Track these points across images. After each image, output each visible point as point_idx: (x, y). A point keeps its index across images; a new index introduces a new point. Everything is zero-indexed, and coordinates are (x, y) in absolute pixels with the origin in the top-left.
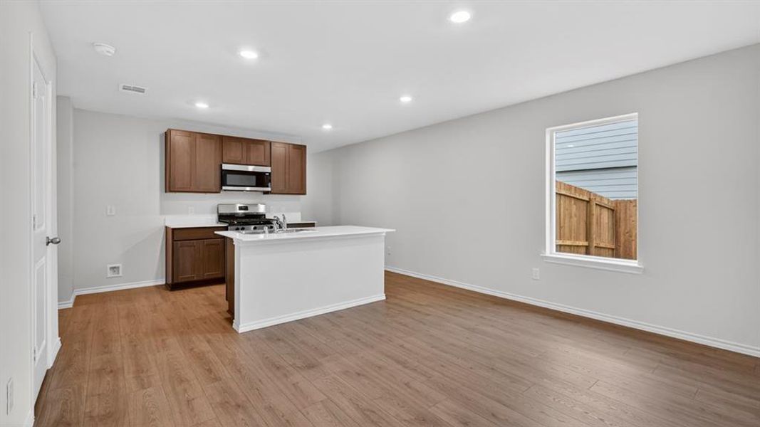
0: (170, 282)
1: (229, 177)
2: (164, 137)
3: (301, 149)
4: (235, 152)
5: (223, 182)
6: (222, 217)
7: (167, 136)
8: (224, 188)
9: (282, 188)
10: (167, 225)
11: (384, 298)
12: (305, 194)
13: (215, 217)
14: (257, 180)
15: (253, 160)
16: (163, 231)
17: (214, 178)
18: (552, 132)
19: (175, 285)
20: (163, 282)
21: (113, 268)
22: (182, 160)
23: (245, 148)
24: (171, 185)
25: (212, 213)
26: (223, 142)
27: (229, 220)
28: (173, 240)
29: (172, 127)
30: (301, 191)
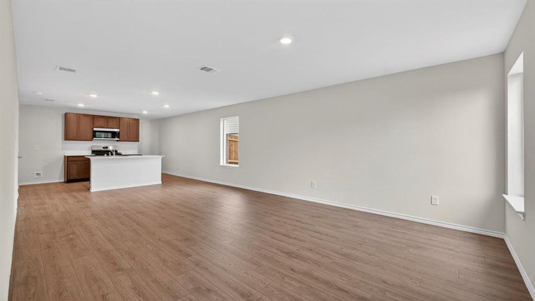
0: (66, 181)
1: (97, 133)
2: (64, 115)
3: (137, 120)
4: (101, 122)
5: (94, 136)
6: (93, 152)
7: (66, 115)
8: (94, 139)
9: (126, 139)
10: (65, 155)
11: (161, 183)
12: (138, 141)
13: (91, 152)
14: (112, 135)
15: (110, 126)
16: (63, 158)
17: (90, 134)
18: (224, 120)
19: (69, 181)
20: (63, 181)
21: (37, 174)
22: (73, 126)
23: (106, 121)
24: (67, 137)
25: (89, 150)
26: (94, 118)
27: (97, 153)
28: (68, 161)
29: (67, 112)
30: (136, 139)
